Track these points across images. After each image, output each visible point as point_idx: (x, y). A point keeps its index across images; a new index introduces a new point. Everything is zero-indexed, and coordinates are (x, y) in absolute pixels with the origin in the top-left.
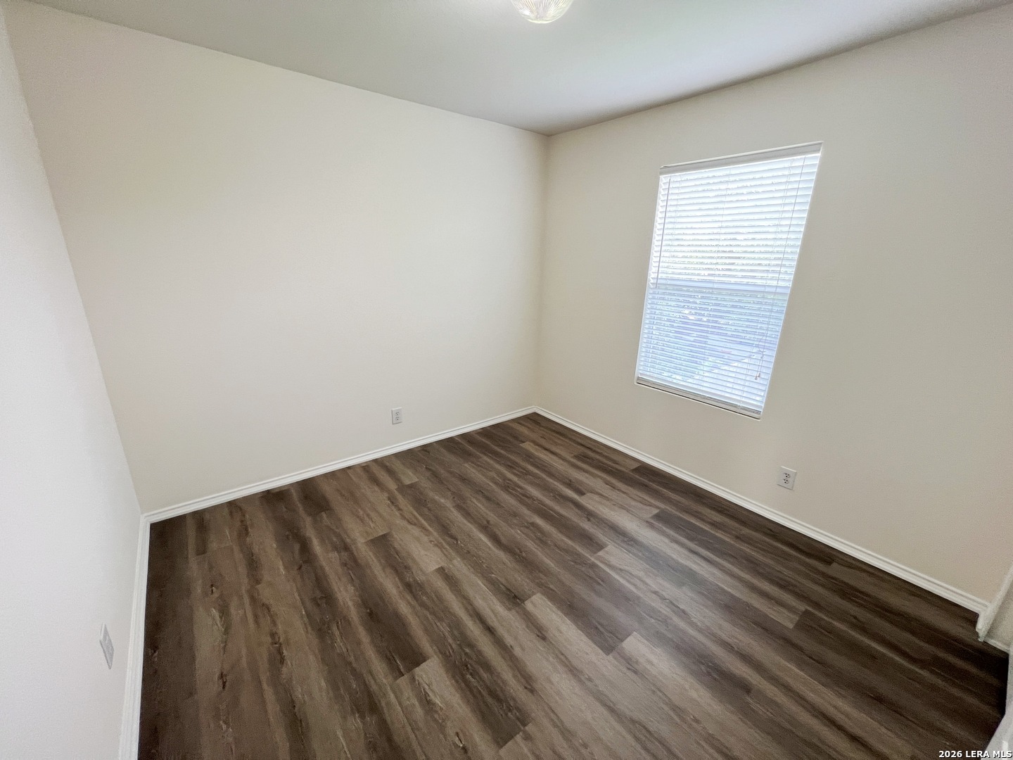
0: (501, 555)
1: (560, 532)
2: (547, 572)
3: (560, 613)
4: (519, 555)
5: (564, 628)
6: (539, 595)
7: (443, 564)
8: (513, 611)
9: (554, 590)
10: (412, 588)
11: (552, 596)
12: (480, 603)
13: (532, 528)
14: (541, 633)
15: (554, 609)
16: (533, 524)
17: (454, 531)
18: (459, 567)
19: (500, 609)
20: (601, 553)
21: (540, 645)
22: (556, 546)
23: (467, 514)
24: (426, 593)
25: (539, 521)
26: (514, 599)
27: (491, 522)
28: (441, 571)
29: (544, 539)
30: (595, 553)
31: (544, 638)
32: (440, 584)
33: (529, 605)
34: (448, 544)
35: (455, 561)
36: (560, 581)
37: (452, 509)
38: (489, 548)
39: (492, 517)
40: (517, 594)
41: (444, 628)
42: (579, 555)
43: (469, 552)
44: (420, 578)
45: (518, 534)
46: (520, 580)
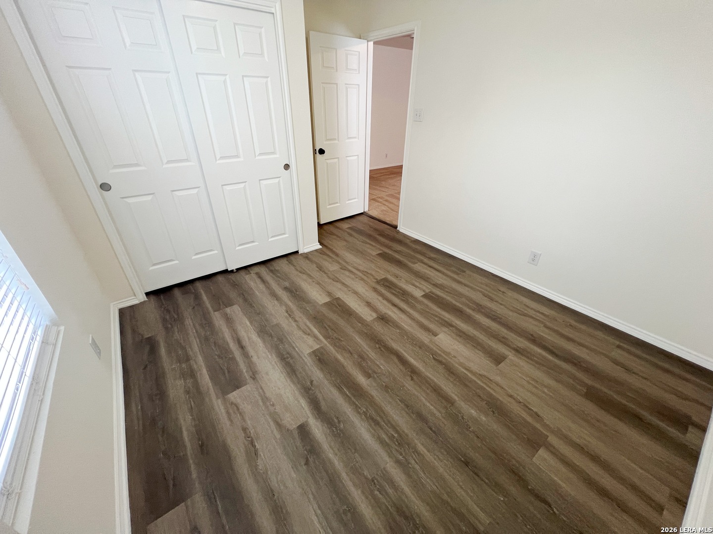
0: (395, 346)
1: (343, 366)
2: (361, 333)
3: (357, 312)
4: (381, 345)
5: (357, 306)
6: (368, 320)
7: (436, 338)
8: (383, 313)
9: (358, 322)
10: (449, 325)
11: (360, 320)
12: (403, 316)
13: (370, 372)
14: (369, 304)
15: (360, 314)
16: (368, 376)
17: (441, 369)
18: (424, 337)
19: (390, 313)
20: (317, 347)
21: (370, 300)
22: (351, 354)
23: (437, 390)
24: (437, 321)
25: (361, 379)
26: (383, 319)
27: (409, 379)
28: (435, 335)
29: (360, 360)
30: (322, 347)
31: (367, 302)
32: (432, 326)
33: (375, 315)
34: (440, 355)
35: (428, 340)
36: (354, 328)
37: (456, 398)
38: (405, 351)
39: (409, 385)
40: (382, 321)
41: (419, 306)
42: (335, 345)
43: (420, 348)
44: (446, 329)
45: (382, 364)
46: (379, 328)
